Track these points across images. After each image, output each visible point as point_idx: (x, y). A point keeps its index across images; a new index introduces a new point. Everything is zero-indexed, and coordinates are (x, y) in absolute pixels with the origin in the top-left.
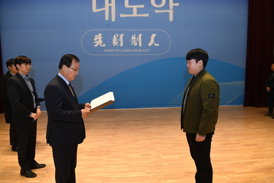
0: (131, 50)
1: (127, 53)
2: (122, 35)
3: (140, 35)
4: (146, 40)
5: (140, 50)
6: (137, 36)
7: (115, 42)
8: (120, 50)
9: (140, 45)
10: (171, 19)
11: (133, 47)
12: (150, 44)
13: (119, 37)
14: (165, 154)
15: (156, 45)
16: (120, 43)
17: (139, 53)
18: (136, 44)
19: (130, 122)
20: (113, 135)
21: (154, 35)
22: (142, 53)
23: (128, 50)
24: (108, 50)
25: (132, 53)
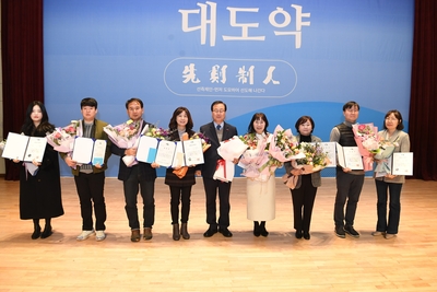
0: (238, 90)
1: (232, 93)
2: (225, 67)
3: (252, 67)
4: (260, 75)
5: (250, 90)
6: (247, 69)
7: (214, 77)
8: (221, 89)
9: (252, 83)
10: (298, 45)
11: (241, 85)
12: (266, 82)
13: (220, 70)
15: (275, 82)
16: (221, 78)
17: (249, 94)
18: (245, 81)
21: (272, 69)
22: (253, 94)
23: (233, 90)
24: (203, 89)
25: (240, 94)
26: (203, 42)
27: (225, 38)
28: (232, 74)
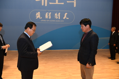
1: (53, 22)
2: (50, 13)
3: (59, 13)
4: (62, 16)
5: (59, 21)
6: (58, 14)
7: (46, 17)
8: (49, 21)
9: (59, 18)
10: (75, 6)
11: (56, 19)
12: (64, 18)
13: (48, 14)
14: (73, 74)
15: (67, 18)
16: (49, 17)
17: (58, 22)
18: (57, 18)
19: (54, 57)
20: (45, 63)
21: (66, 14)
22: (60, 22)
23: (53, 21)
24: (43, 20)
25: (55, 22)
26: (43, 4)
27: (50, 3)
28: (53, 15)
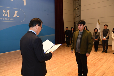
0: (3, 19)
1: (1, 20)
3: (8, 11)
4: (12, 14)
5: (9, 19)
6: (6, 11)
9: (9, 16)
10: (25, 4)
11: (4, 17)
12: (15, 16)
15: (18, 17)
17: (8, 20)
18: (6, 15)
21: (16, 12)
22: (10, 20)
